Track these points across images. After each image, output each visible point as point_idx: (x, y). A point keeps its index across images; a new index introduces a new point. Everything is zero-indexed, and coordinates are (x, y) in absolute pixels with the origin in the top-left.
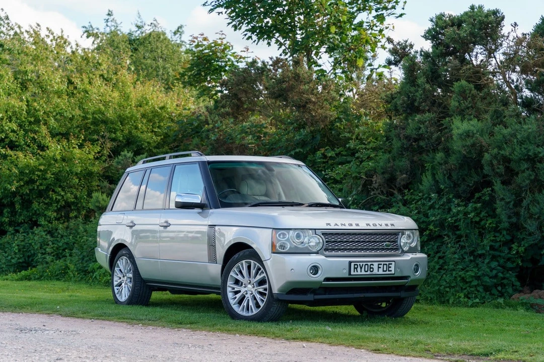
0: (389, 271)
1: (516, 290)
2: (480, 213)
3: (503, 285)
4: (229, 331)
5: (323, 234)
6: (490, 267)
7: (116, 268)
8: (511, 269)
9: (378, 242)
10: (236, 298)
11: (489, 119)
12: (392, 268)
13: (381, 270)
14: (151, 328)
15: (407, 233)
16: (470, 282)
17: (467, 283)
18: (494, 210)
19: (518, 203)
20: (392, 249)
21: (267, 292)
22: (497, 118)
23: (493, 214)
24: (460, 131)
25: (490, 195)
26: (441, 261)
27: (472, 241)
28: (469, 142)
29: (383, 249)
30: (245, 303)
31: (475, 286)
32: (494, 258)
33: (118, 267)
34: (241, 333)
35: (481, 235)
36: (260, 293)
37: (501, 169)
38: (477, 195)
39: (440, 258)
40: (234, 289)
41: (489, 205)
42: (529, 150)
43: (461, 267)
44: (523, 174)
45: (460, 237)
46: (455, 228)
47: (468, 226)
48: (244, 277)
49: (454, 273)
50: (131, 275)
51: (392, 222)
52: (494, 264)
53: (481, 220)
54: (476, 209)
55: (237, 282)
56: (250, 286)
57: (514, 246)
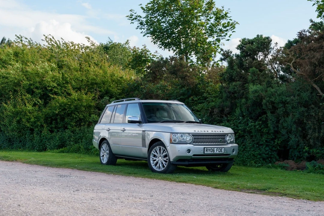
0: (221, 152)
1: (277, 160)
2: (261, 126)
3: (271, 158)
4: (151, 178)
5: (192, 135)
6: (266, 150)
7: (102, 149)
8: (275, 151)
9: (216, 139)
10: (154, 163)
11: (265, 84)
12: (223, 151)
13: (218, 151)
14: (117, 176)
15: (229, 135)
16: (257, 156)
17: (255, 156)
18: (267, 125)
19: (278, 122)
20: (223, 142)
21: (168, 161)
22: (269, 84)
23: (267, 127)
24: (252, 90)
25: (266, 118)
26: (244, 147)
27: (258, 138)
28: (257, 95)
29: (219, 142)
30: (158, 165)
31: (259, 158)
32: (267, 146)
33: (103, 148)
34: (157, 178)
35: (261, 135)
36: (165, 161)
37: (271, 107)
38: (260, 118)
39: (243, 145)
40: (153, 159)
41: (265, 122)
42: (283, 99)
43: (253, 150)
44: (280, 109)
45: (252, 136)
46: (250, 132)
47: (256, 132)
48: (157, 154)
49: (250, 152)
50: (108, 152)
51: (223, 130)
52: (267, 148)
53: (262, 129)
54: (259, 124)
55: (155, 156)
56: (160, 158)
57: (276, 141)
